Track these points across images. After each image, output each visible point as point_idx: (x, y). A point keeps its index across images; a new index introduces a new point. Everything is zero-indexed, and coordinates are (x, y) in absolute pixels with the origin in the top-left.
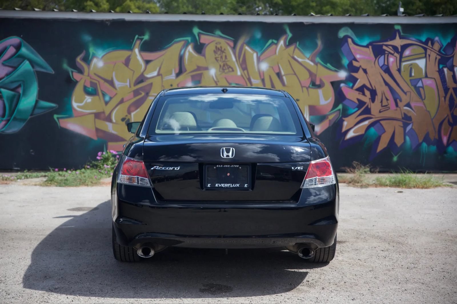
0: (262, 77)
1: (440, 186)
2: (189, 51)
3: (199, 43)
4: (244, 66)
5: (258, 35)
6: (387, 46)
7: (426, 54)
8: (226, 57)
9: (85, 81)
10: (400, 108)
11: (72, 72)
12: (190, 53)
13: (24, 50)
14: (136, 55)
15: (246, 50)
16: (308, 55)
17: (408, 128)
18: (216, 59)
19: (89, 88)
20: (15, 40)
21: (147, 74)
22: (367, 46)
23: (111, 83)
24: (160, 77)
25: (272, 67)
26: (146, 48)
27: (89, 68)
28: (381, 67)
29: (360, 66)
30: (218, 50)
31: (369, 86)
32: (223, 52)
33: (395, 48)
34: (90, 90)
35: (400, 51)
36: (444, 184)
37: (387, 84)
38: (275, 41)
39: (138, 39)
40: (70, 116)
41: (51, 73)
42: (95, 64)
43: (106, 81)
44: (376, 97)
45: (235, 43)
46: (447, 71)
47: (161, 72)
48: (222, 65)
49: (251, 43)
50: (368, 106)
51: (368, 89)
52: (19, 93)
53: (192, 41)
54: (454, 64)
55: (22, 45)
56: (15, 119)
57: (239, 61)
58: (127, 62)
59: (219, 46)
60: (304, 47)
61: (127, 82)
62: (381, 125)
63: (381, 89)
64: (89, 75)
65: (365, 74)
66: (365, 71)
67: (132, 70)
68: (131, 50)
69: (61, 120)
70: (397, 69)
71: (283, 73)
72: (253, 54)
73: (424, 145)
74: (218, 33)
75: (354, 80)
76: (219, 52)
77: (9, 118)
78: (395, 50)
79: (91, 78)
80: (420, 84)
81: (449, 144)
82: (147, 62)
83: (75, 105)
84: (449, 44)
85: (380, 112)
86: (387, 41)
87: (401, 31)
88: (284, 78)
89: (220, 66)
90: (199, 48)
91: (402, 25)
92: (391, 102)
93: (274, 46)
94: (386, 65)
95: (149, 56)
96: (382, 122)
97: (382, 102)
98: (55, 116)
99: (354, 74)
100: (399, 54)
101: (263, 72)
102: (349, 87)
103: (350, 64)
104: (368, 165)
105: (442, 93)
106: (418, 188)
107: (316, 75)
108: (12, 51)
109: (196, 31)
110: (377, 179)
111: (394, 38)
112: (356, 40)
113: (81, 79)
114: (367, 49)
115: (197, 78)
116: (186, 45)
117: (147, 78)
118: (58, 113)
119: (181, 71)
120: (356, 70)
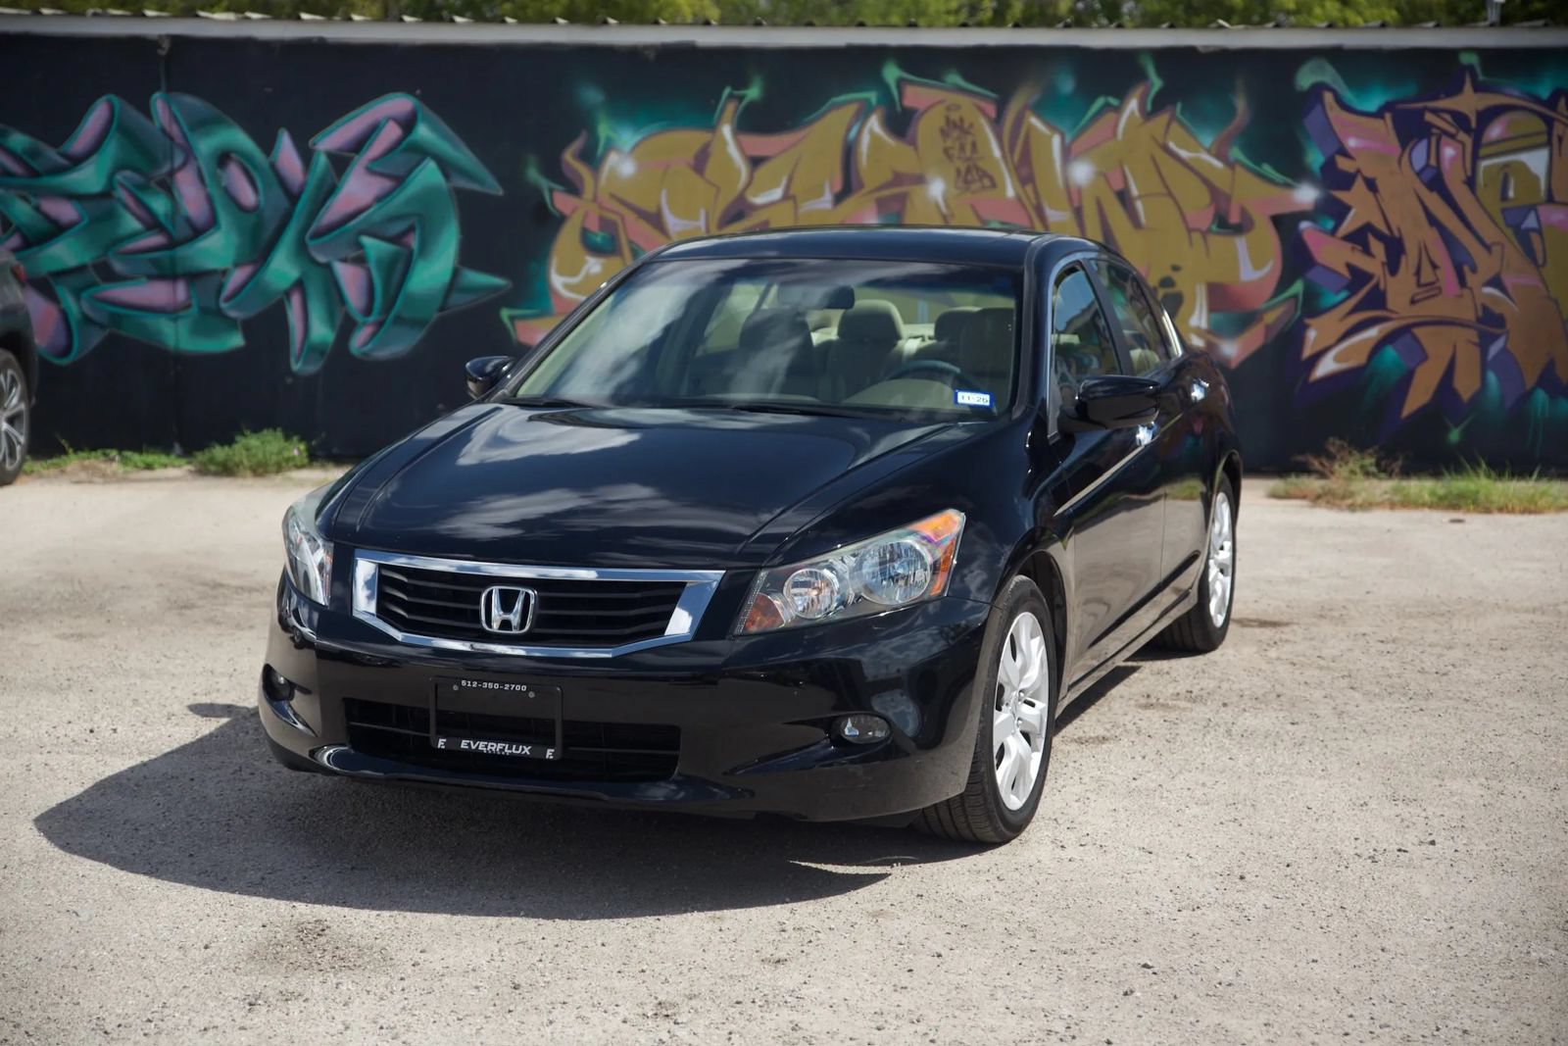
0: (1076, 204)
2: (872, 132)
3: (899, 109)
4: (1024, 172)
5: (1067, 85)
6: (1436, 112)
7: (1550, 134)
8: (974, 145)
9: (586, 216)
10: (1471, 289)
11: (551, 191)
12: (874, 139)
13: (423, 132)
14: (725, 143)
15: (1031, 127)
16: (1208, 140)
17: (1494, 349)
18: (946, 151)
19: (596, 235)
20: (399, 103)
21: (755, 196)
22: (1379, 114)
23: (656, 220)
24: (789, 204)
25: (1102, 175)
26: (753, 122)
27: (596, 180)
28: (1419, 174)
29: (1358, 171)
30: (954, 127)
31: (1381, 226)
32: (967, 133)
33: (1460, 119)
34: (599, 239)
35: (1474, 127)
37: (1433, 221)
38: (1114, 101)
39: (731, 97)
40: (542, 312)
41: (492, 192)
42: (613, 171)
43: (642, 214)
44: (1403, 259)
45: (1001, 107)
47: (792, 192)
48: (963, 168)
49: (1046, 106)
50: (1377, 286)
51: (1379, 236)
52: (409, 247)
53: (879, 102)
55: (420, 116)
56: (399, 320)
57: (1013, 161)
58: (700, 162)
59: (955, 116)
60: (1198, 117)
61: (697, 219)
62: (1416, 340)
63: (1416, 235)
64: (595, 199)
65: (1370, 195)
66: (1371, 185)
67: (714, 185)
68: (712, 127)
69: (519, 324)
70: (1463, 178)
71: (1135, 191)
72: (1050, 138)
73: (1541, 396)
74: (954, 78)
75: (1339, 211)
76: (955, 134)
77: (382, 318)
78: (1458, 124)
79: (601, 207)
80: (1531, 222)
82: (755, 162)
83: (557, 281)
85: (1413, 302)
86: (1436, 98)
87: (1478, 70)
88: (1139, 205)
89: (958, 172)
90: (900, 123)
91: (1482, 52)
92: (1446, 273)
93: (1110, 116)
94: (1433, 167)
95: (760, 144)
96: (1417, 331)
97: (1418, 273)
98: (505, 314)
99: (1340, 195)
100: (1472, 134)
101: (1079, 191)
102: (1325, 232)
103: (1329, 166)
104: (1371, 451)
106: (1512, 511)
107: (1228, 198)
108: (391, 133)
109: (891, 73)
110: (1396, 491)
111: (1455, 90)
112: (1349, 96)
113: (574, 210)
114: (1377, 123)
115: (894, 206)
116: (863, 114)
117: (754, 208)
118: (511, 305)
119: (847, 188)
120: (1346, 181)
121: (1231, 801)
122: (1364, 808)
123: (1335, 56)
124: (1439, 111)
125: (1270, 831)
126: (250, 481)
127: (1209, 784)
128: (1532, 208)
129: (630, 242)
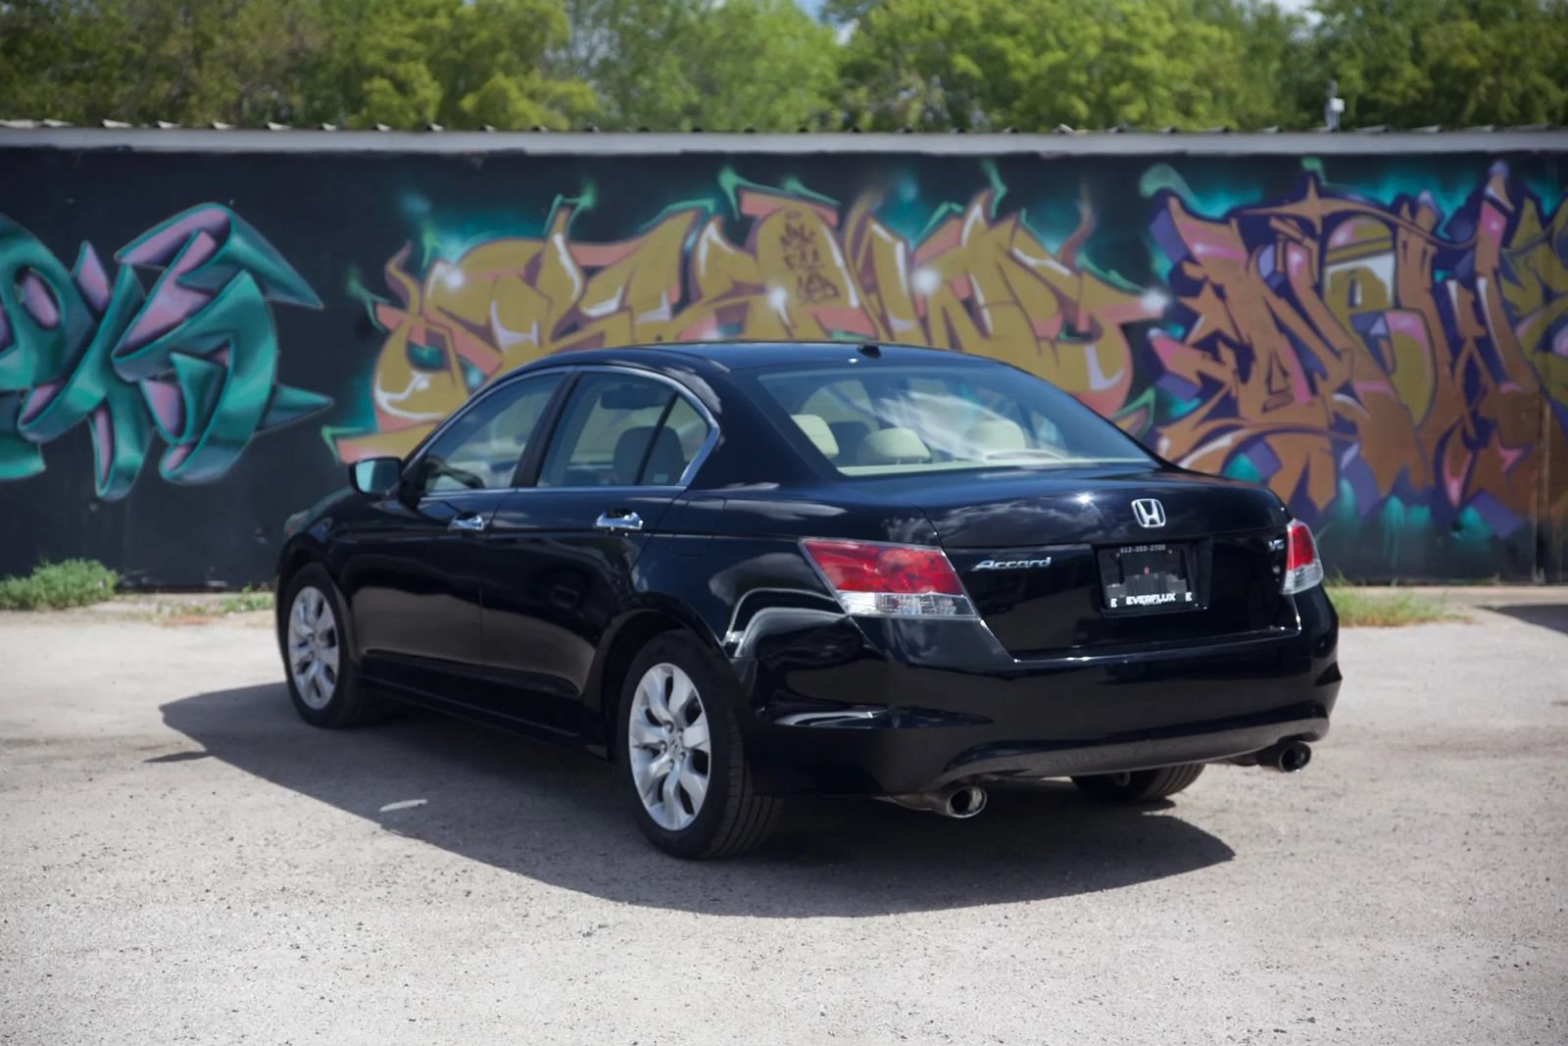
0: (922, 313)
1: (1433, 619)
2: (709, 240)
3: (737, 216)
4: (868, 280)
5: (909, 191)
6: (1281, 217)
7: (1394, 238)
8: (816, 254)
9: (411, 330)
10: (1322, 396)
12: (713, 248)
13: (237, 244)
14: (557, 254)
15: (873, 235)
16: (1054, 246)
17: (1348, 456)
18: (787, 260)
19: (422, 349)
20: (212, 214)
21: (590, 307)
22: (1224, 220)
23: (486, 334)
24: (625, 316)
25: (948, 284)
26: (587, 230)
27: (422, 292)
28: (1267, 280)
29: (1206, 278)
30: (794, 235)
31: (1230, 333)
32: (808, 241)
33: (1305, 225)
34: (426, 354)
35: (1319, 233)
36: (1446, 613)
37: (1282, 328)
38: (957, 208)
39: (562, 205)
40: (369, 431)
41: (312, 306)
42: (440, 283)
43: (471, 328)
44: (1254, 366)
45: (843, 215)
46: (1458, 290)
47: (631, 300)
48: (805, 276)
49: (889, 213)
50: (1228, 394)
51: (1229, 343)
52: (222, 365)
53: (718, 210)
54: (1478, 268)
55: (233, 228)
56: (213, 441)
57: (855, 269)
58: (531, 273)
59: (795, 224)
60: (1042, 224)
61: (529, 331)
62: (1268, 447)
63: (1266, 343)
64: (421, 313)
65: (1218, 303)
66: (1219, 292)
67: (545, 296)
68: (543, 236)
69: (342, 443)
70: (1310, 284)
71: (981, 299)
72: (893, 246)
73: (1395, 505)
74: (793, 185)
75: (1188, 318)
76: (796, 242)
77: (193, 439)
78: (1303, 229)
79: (428, 321)
80: (1378, 328)
81: (1467, 499)
82: (589, 272)
83: (382, 397)
84: (1460, 214)
85: (1265, 409)
86: (1280, 203)
88: (986, 314)
89: (800, 280)
90: (739, 231)
91: (1325, 158)
92: (1298, 381)
93: (954, 223)
94: (1280, 274)
95: (594, 254)
96: (1272, 440)
97: (1269, 380)
98: (327, 432)
99: (1189, 302)
100: (1318, 240)
101: (925, 300)
102: (1173, 339)
103: (1177, 273)
105: (1444, 354)
106: (1373, 624)
107: (1076, 306)
108: (203, 245)
109: (729, 180)
111: (1299, 195)
112: (1194, 202)
113: (400, 323)
114: (1222, 230)
115: (733, 318)
116: (701, 221)
117: (590, 320)
118: (333, 423)
119: (686, 298)
120: (1194, 288)
121: (1090, 973)
122: (1236, 977)
123: (1179, 162)
124: (1284, 217)
125: (1133, 1011)
126: (48, 615)
127: (1066, 952)
128: (1379, 314)
129: (459, 356)
